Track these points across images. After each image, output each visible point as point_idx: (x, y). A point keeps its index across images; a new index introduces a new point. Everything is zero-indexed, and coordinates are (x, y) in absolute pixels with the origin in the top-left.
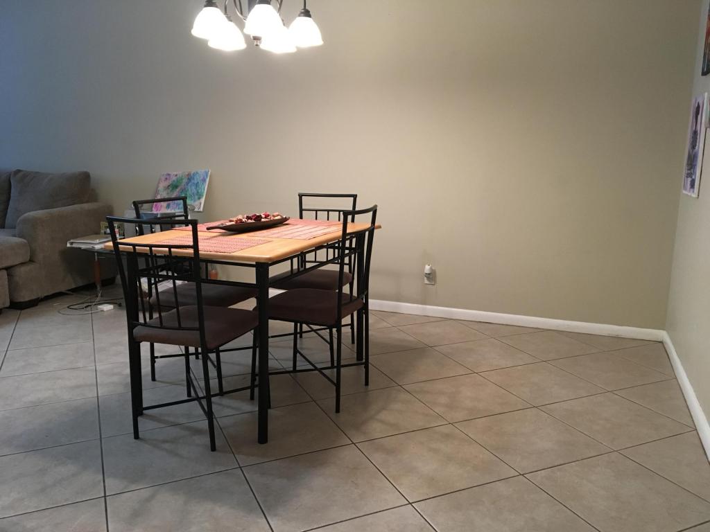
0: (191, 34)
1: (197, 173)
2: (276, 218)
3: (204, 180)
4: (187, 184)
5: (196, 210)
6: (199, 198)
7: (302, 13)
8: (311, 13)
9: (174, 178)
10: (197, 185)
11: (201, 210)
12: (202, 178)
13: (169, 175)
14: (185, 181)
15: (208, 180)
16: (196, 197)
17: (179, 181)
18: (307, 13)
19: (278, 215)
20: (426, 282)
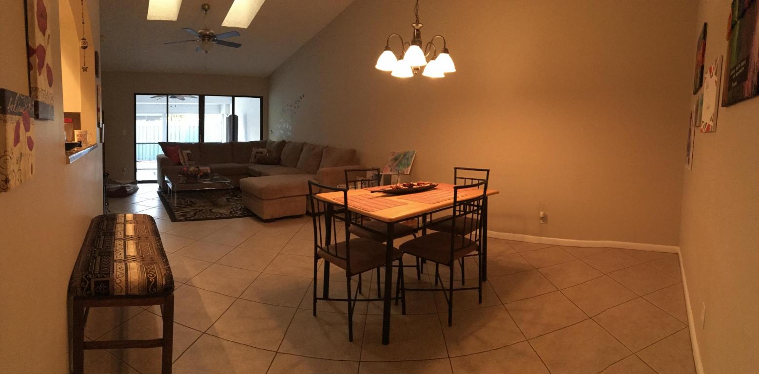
0: (375, 68)
1: (409, 152)
2: (426, 185)
3: (412, 157)
4: (403, 158)
5: (405, 173)
6: (408, 167)
7: (442, 50)
8: (449, 51)
9: (397, 155)
10: (408, 159)
11: (408, 173)
12: (411, 155)
13: (394, 152)
14: (402, 156)
15: (414, 156)
16: (407, 166)
17: (399, 156)
18: (446, 51)
19: (428, 183)
20: (542, 222)
